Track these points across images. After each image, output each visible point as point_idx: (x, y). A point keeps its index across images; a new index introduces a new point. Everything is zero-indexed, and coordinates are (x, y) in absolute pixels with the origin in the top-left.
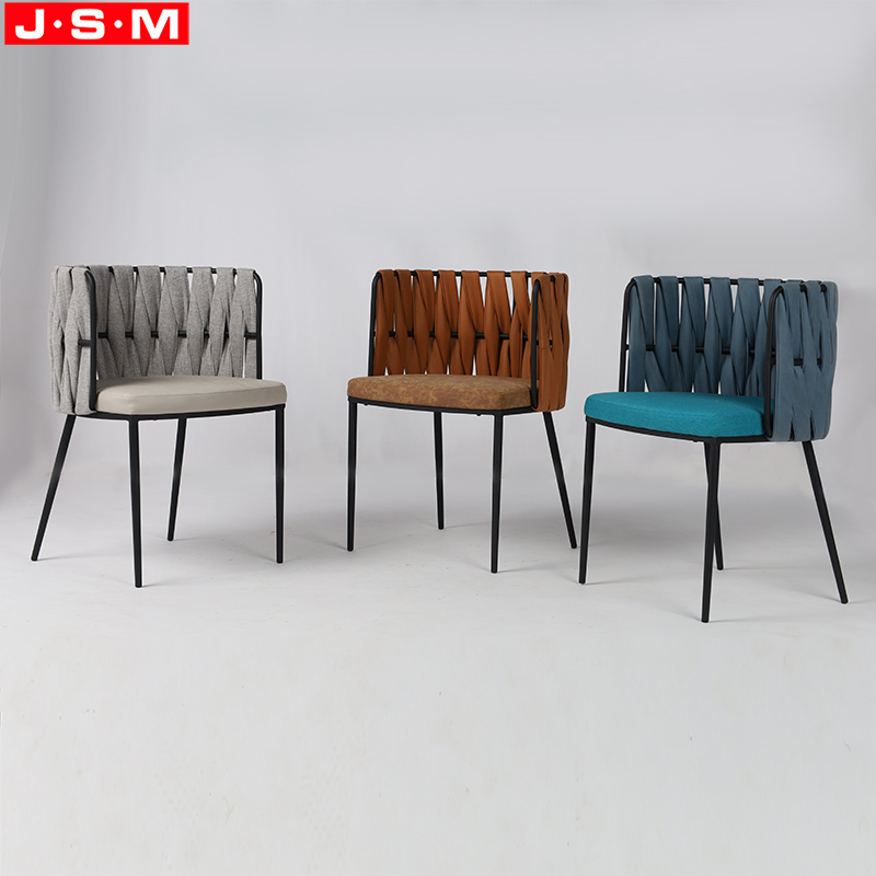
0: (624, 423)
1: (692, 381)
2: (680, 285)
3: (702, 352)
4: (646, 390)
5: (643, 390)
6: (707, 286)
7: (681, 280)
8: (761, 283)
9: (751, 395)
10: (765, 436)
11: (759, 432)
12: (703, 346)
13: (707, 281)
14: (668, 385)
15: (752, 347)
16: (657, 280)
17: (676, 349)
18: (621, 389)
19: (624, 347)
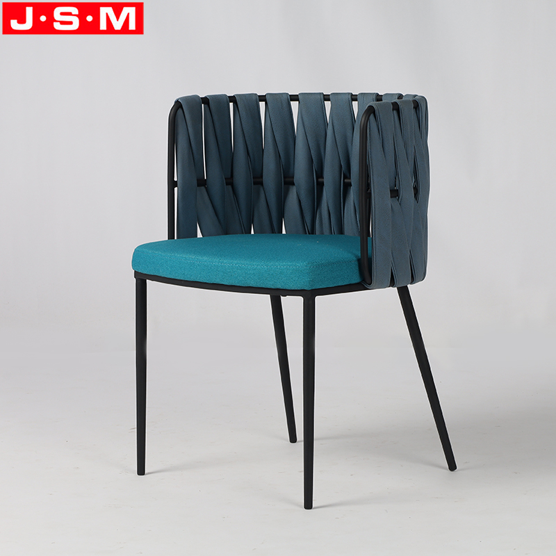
0: (192, 279)
1: (251, 221)
2: (231, 104)
3: (261, 184)
4: (200, 235)
5: (196, 235)
6: (262, 104)
7: (233, 99)
8: (327, 98)
9: (322, 233)
10: (363, 283)
11: (356, 279)
12: (262, 177)
13: (262, 98)
14: (225, 228)
15: (320, 174)
16: (205, 100)
17: (230, 181)
18: (171, 236)
19: (172, 184)
